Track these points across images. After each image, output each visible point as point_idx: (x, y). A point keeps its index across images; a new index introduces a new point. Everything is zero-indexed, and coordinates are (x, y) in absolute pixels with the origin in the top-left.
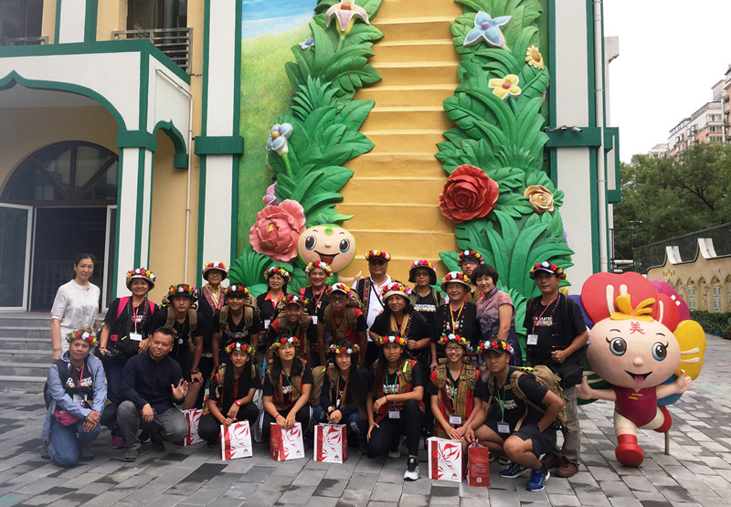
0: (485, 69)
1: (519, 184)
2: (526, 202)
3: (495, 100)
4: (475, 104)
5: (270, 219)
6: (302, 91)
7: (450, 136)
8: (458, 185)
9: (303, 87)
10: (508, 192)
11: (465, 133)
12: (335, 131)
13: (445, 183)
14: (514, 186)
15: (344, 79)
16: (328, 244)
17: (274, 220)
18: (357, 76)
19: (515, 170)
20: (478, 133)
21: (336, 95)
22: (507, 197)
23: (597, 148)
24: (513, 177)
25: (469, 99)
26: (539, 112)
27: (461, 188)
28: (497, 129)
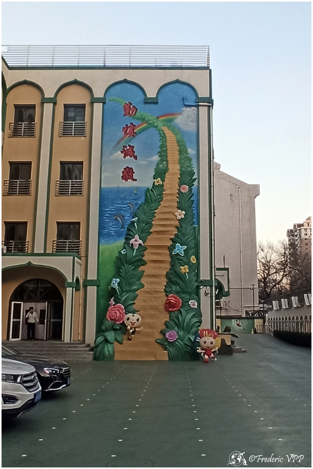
0: (179, 263)
1: (187, 300)
2: (189, 306)
3: (181, 274)
4: (176, 274)
5: (114, 310)
6: (123, 269)
7: (168, 283)
8: (170, 301)
9: (123, 267)
10: (184, 302)
11: (173, 283)
12: (132, 282)
13: (166, 300)
14: (186, 300)
15: (136, 264)
16: (134, 319)
17: (116, 311)
18: (139, 263)
19: (187, 295)
20: (177, 284)
21: (133, 269)
22: (184, 304)
23: (212, 286)
24: (186, 298)
25: (174, 272)
26: (195, 276)
27: (170, 302)
28: (182, 283)
